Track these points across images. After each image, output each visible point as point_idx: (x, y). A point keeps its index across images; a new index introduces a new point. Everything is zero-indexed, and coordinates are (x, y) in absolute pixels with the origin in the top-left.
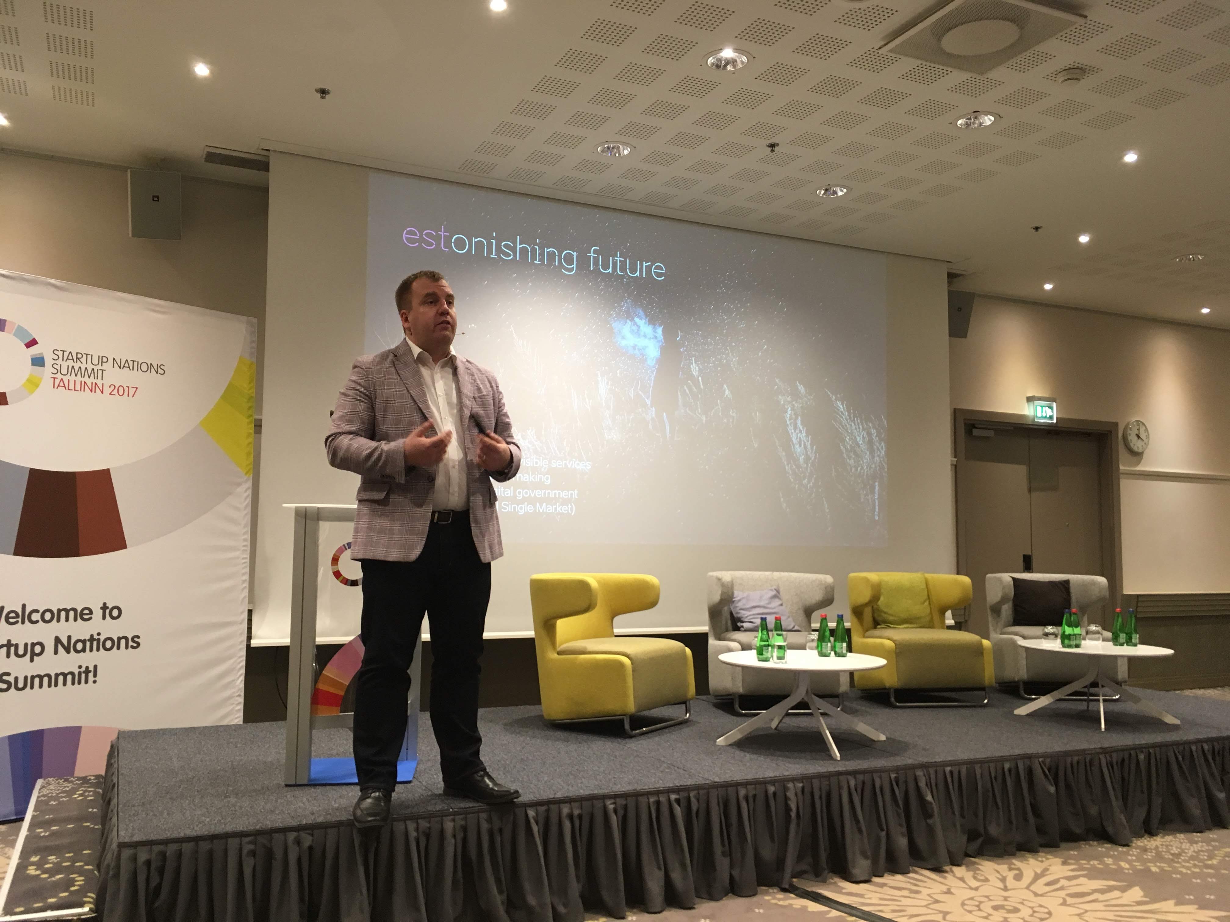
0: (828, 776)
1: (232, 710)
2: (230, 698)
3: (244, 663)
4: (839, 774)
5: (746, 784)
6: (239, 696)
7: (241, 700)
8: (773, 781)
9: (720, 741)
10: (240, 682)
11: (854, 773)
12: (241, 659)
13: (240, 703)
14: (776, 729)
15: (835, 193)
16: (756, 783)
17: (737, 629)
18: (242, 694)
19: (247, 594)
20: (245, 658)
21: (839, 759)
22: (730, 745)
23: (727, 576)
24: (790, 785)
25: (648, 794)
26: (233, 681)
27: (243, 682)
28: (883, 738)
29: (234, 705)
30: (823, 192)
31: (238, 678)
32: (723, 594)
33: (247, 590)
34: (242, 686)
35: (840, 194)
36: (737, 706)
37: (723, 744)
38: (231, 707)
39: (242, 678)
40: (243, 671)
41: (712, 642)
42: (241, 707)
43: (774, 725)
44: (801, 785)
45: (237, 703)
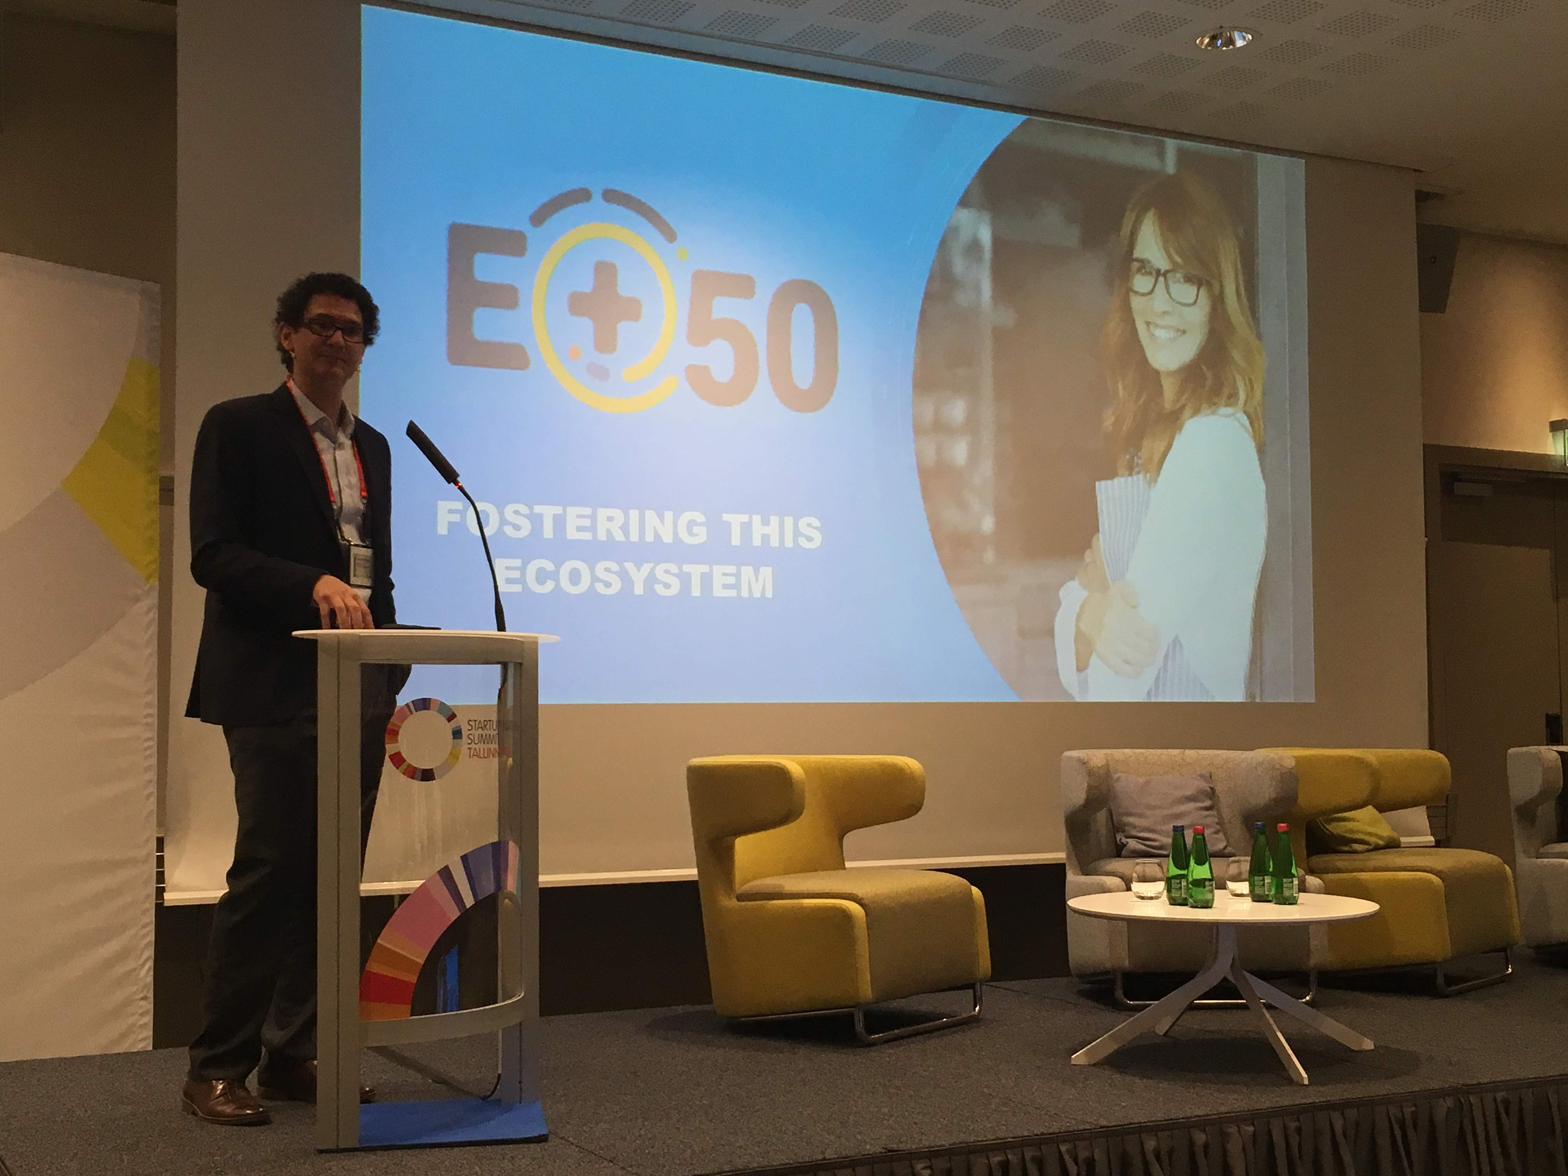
0: (1297, 1112)
1: (133, 1025)
2: (128, 1002)
3: (152, 937)
4: (1314, 1108)
5: (1154, 1129)
6: (145, 998)
7: (149, 1006)
8: (1202, 1123)
9: (1079, 1058)
10: (146, 974)
11: (1343, 1106)
12: (147, 929)
13: (146, 1013)
14: (1165, 1035)
15: (1231, 41)
16: (1170, 1126)
17: (1119, 852)
18: (151, 995)
19: (154, 807)
20: (152, 927)
21: (1306, 1082)
22: (1094, 1065)
23: (1098, 757)
24: (1233, 1130)
25: (986, 1149)
26: (135, 969)
27: (152, 973)
28: (1368, 1045)
29: (136, 1017)
30: (1207, 41)
31: (144, 964)
32: (1090, 788)
33: (153, 800)
34: (150, 979)
35: (1240, 43)
36: (1119, 993)
37: (1083, 1061)
38: (131, 1020)
39: (150, 964)
40: (150, 952)
41: (1073, 878)
42: (149, 1019)
43: (1162, 1028)
44: (1251, 1129)
45: (140, 1011)
